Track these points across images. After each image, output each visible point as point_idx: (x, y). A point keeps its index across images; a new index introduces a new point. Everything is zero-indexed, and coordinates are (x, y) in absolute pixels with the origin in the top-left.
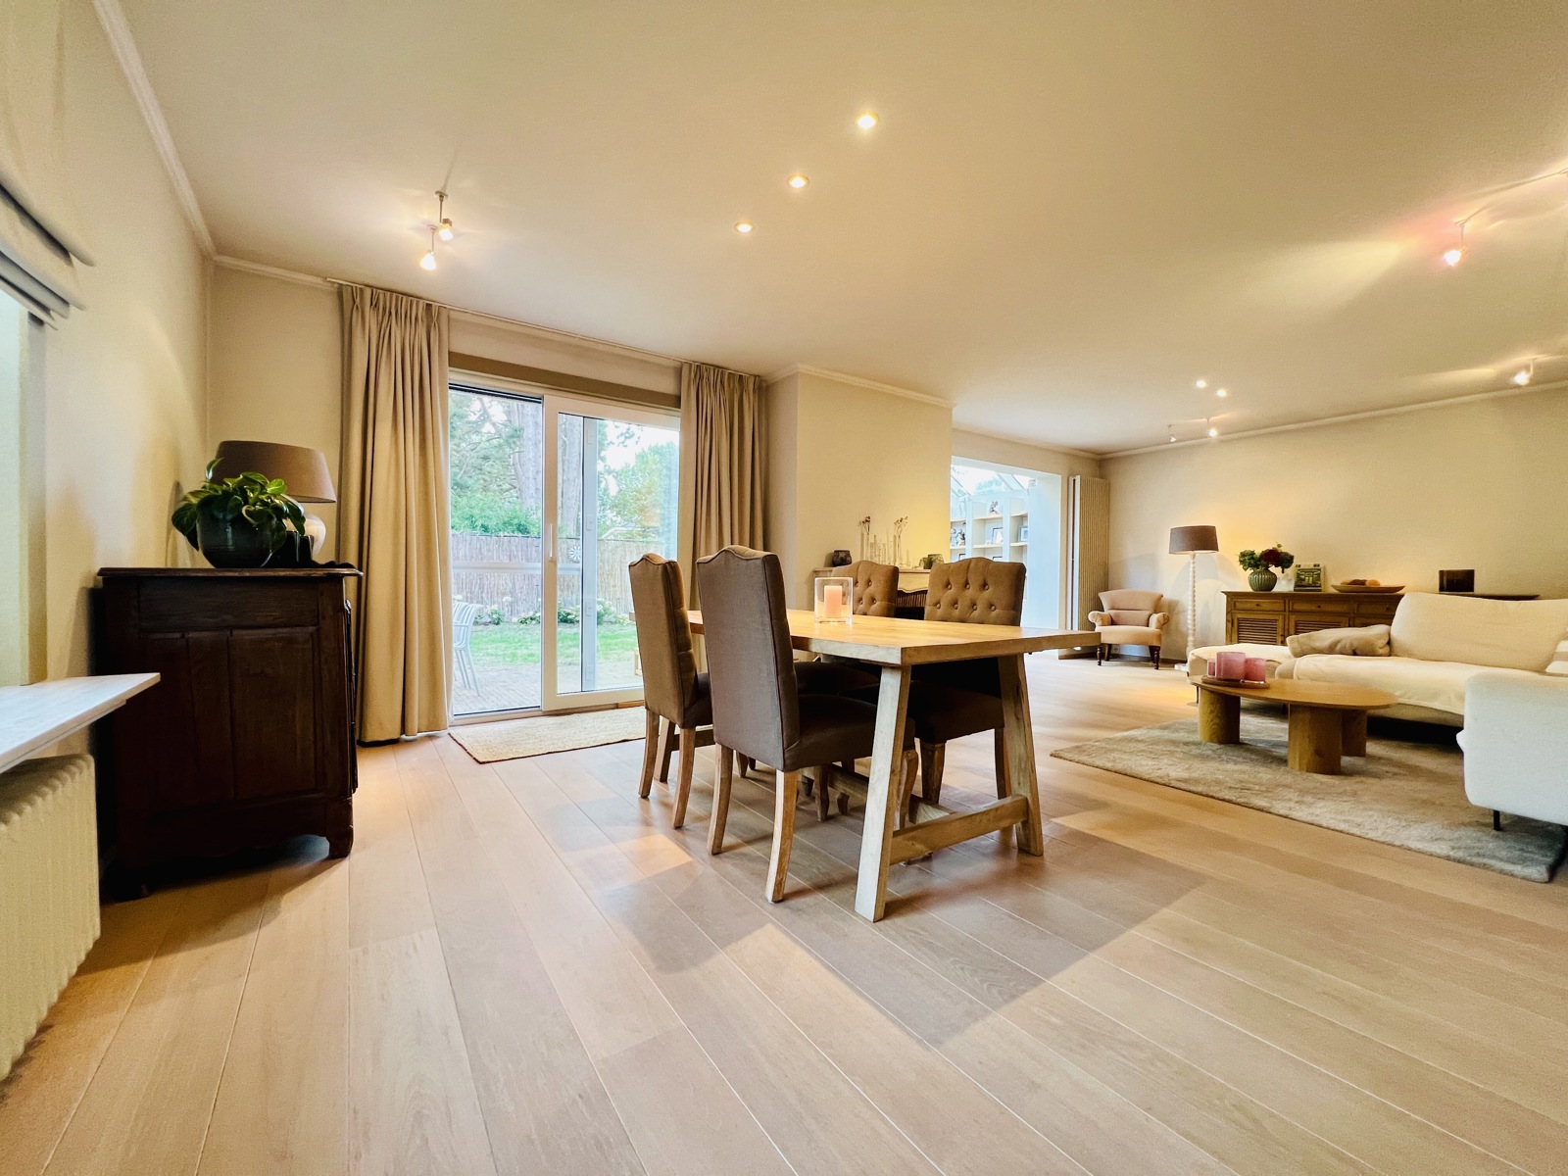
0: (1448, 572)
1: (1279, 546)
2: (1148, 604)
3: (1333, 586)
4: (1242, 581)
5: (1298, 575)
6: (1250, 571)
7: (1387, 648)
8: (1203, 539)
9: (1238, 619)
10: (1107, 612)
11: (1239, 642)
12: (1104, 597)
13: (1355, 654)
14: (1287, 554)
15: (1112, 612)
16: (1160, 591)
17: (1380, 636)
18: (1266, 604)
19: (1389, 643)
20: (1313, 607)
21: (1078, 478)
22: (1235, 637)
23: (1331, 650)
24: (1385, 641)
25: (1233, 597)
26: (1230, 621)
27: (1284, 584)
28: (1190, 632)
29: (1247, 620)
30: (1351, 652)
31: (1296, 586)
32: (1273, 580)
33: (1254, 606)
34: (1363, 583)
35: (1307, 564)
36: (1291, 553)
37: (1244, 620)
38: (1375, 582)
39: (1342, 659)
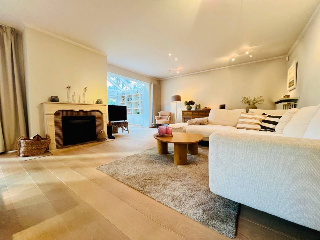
0: (221, 105)
1: (192, 100)
2: (168, 114)
3: (202, 109)
4: (185, 108)
5: (196, 107)
6: (187, 106)
7: (207, 122)
8: (178, 98)
9: (184, 117)
10: (160, 116)
11: (184, 122)
12: (159, 113)
13: (200, 124)
14: (193, 102)
15: (161, 116)
16: (171, 111)
17: (206, 120)
18: (189, 113)
19: (208, 121)
20: (198, 114)
21: (153, 84)
22: (184, 121)
23: (196, 124)
24: (207, 121)
25: (183, 112)
26: (183, 117)
27: (193, 109)
28: (176, 120)
29: (186, 117)
30: (199, 123)
31: (196, 109)
32: (191, 108)
33: (187, 114)
34: (207, 108)
35: (198, 104)
36: (194, 102)
37: (185, 117)
38: (209, 108)
39: (197, 126)
